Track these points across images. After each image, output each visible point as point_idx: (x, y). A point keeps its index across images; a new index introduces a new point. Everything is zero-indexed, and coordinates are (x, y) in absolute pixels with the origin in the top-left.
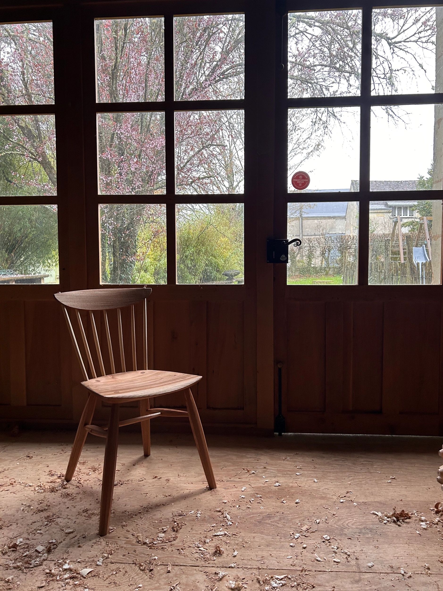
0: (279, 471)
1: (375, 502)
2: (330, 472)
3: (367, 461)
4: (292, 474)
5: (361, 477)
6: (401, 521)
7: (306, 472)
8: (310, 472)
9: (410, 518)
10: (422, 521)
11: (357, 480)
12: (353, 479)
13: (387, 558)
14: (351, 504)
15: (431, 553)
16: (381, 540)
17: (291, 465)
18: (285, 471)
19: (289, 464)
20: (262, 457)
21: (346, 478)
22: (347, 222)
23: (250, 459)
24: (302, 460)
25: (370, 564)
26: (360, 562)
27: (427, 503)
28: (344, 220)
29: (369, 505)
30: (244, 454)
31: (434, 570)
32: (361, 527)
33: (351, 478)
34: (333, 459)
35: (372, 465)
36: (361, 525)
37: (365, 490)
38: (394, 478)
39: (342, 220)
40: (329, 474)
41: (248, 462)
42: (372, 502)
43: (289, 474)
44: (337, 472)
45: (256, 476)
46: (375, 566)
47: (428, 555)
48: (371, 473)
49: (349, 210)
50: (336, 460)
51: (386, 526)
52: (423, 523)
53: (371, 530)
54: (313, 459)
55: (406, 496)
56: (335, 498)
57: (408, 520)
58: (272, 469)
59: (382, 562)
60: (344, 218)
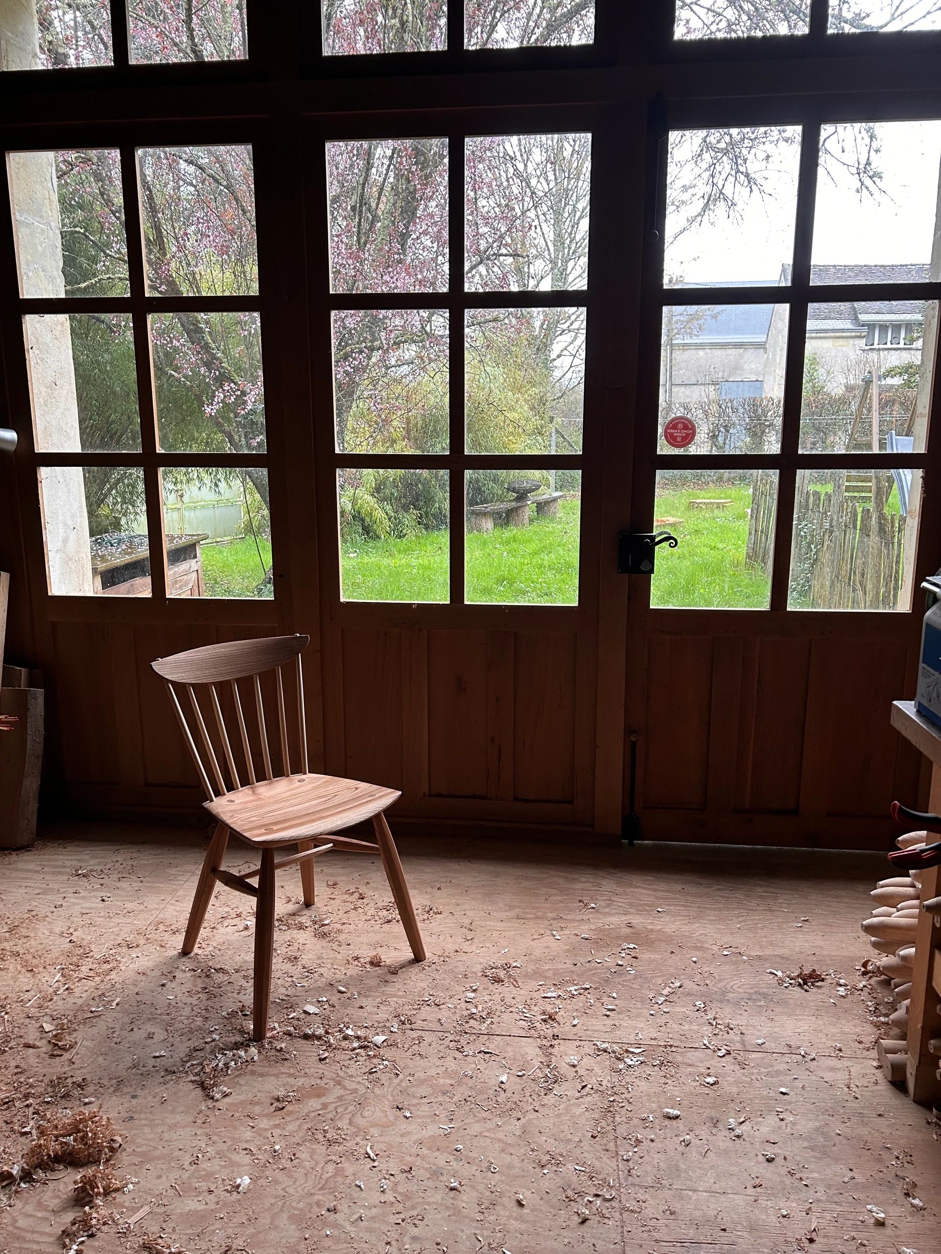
0: (631, 905)
1: (774, 955)
2: (710, 909)
3: (768, 892)
4: (652, 911)
5: (757, 917)
6: (809, 984)
7: (672, 908)
8: (678, 908)
9: (823, 980)
10: (841, 985)
11: (750, 922)
12: (744, 921)
13: (785, 1034)
14: (740, 958)
15: (846, 1030)
16: (778, 1009)
17: (650, 895)
18: (641, 905)
19: (646, 894)
20: (605, 882)
21: (734, 918)
22: (768, 358)
23: (586, 885)
24: (667, 888)
25: (760, 1042)
26: (746, 1038)
27: (852, 959)
28: (762, 351)
29: (766, 960)
30: (576, 876)
31: (847, 1052)
32: (750, 991)
33: (741, 919)
34: (716, 887)
35: (776, 898)
36: (751, 988)
37: (761, 937)
38: (807, 921)
39: (758, 350)
40: (707, 912)
41: (583, 890)
42: (770, 956)
43: (647, 910)
44: (720, 909)
45: (597, 911)
46: (767, 1043)
47: (843, 1033)
48: (773, 911)
49: (772, 327)
50: (719, 889)
51: (787, 991)
52: (842, 989)
53: (765, 996)
54: (684, 886)
55: (822, 948)
56: (715, 948)
57: (819, 984)
58: (620, 901)
59: (776, 1039)
60: (764, 345)
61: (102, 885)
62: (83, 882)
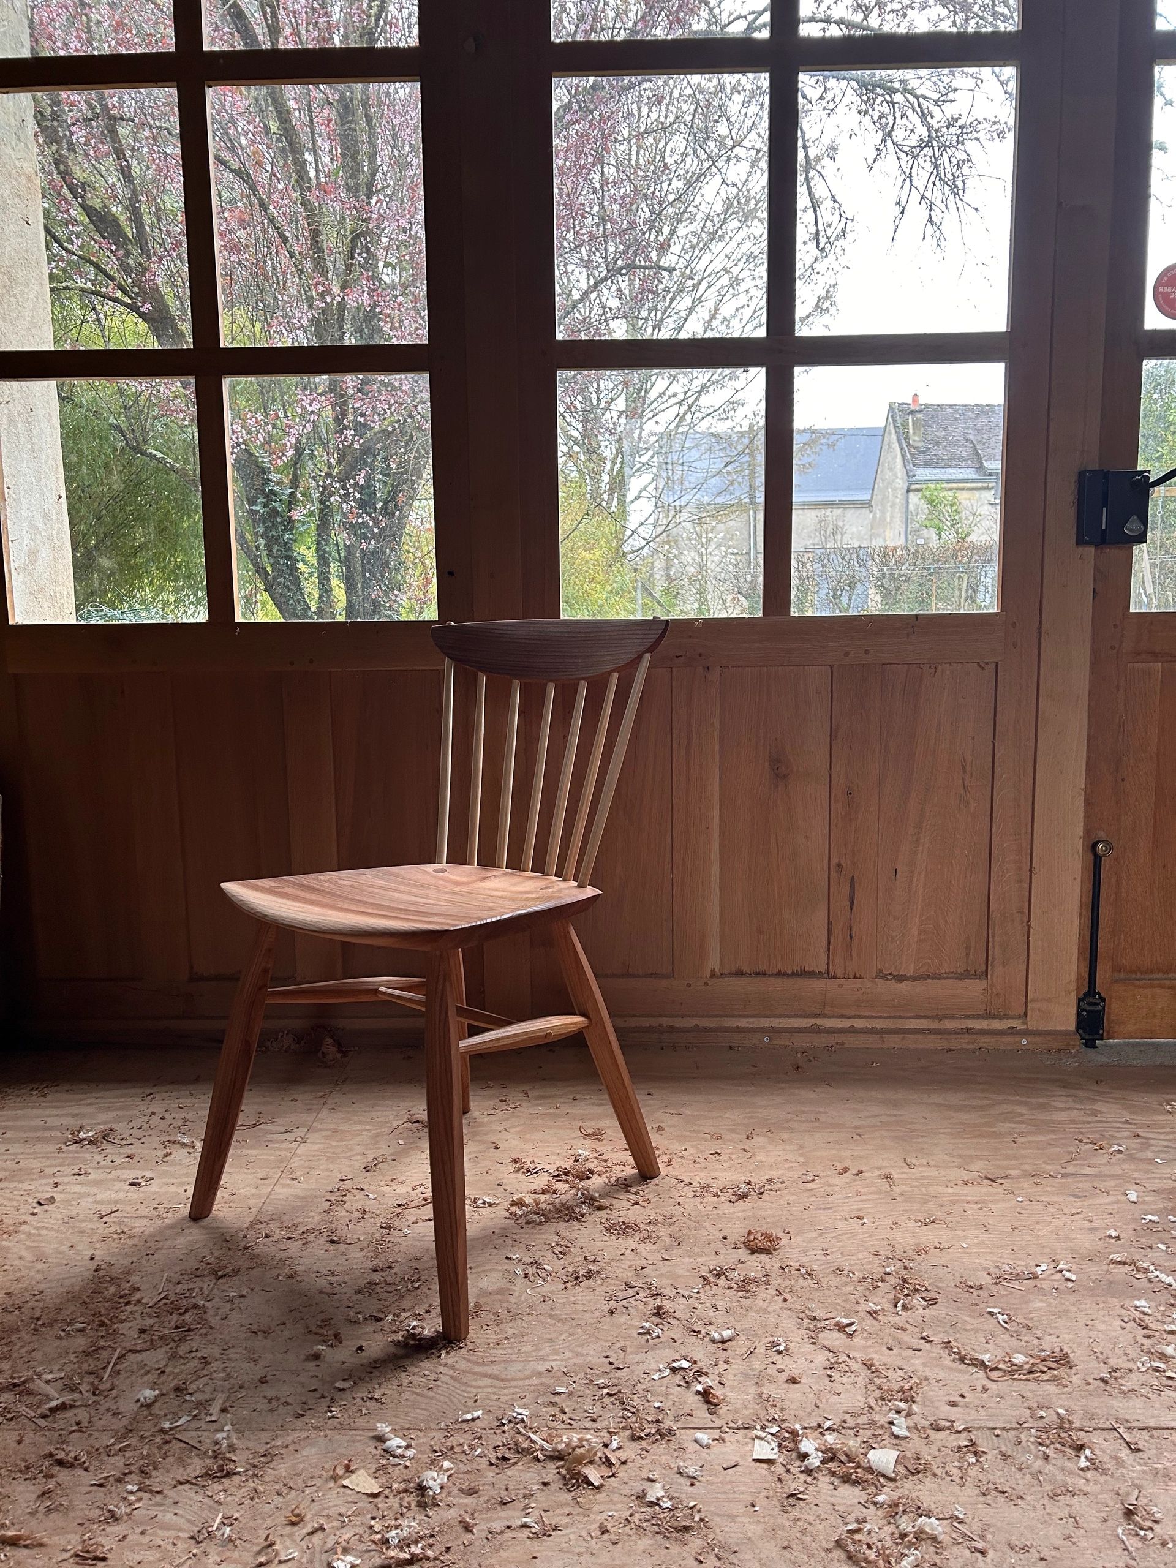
22: (874, 517)
28: (865, 511)
39: (859, 511)
49: (880, 484)
60: (867, 505)
61: (131, 1157)
62: (92, 1155)
